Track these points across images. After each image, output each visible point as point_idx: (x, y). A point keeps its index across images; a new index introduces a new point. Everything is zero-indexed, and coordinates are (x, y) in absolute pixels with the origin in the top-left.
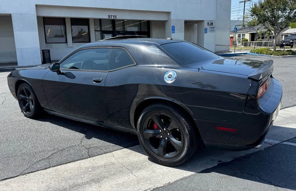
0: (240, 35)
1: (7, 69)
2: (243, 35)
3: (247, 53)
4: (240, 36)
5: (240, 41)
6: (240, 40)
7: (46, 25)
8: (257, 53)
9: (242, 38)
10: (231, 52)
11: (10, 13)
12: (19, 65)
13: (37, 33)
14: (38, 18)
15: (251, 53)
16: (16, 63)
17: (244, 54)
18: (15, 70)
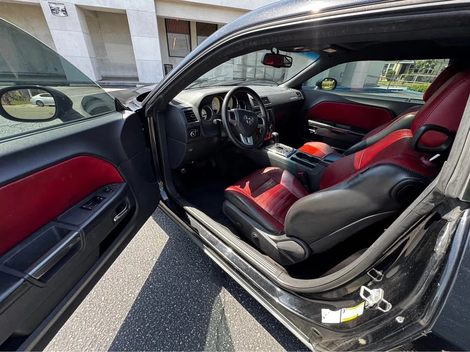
0: (387, 65)
1: (128, 84)
2: (391, 65)
3: (402, 90)
4: (387, 67)
5: (384, 73)
6: (385, 71)
7: (169, 33)
8: (418, 91)
9: (389, 70)
10: (379, 86)
11: (125, 9)
12: (141, 81)
13: (158, 39)
14: (159, 18)
15: (409, 91)
16: (137, 79)
17: (399, 90)
18: (135, 86)
